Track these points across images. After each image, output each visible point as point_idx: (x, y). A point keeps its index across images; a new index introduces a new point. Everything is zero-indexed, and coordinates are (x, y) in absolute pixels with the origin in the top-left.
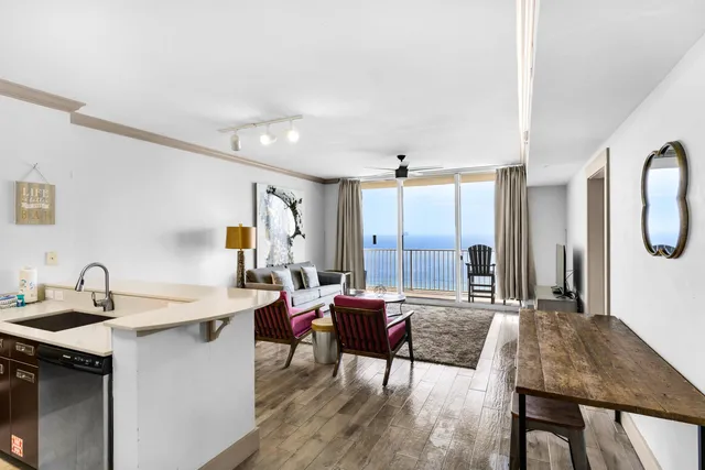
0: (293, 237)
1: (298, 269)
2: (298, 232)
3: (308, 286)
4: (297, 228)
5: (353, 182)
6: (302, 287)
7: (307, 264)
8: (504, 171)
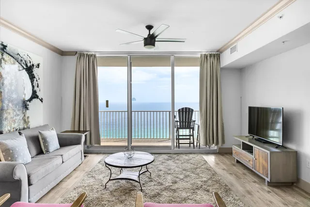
0: (30, 100)
1: (35, 133)
2: (34, 96)
3: (48, 151)
4: (34, 92)
5: (89, 56)
6: (40, 152)
7: (45, 127)
8: (206, 56)
